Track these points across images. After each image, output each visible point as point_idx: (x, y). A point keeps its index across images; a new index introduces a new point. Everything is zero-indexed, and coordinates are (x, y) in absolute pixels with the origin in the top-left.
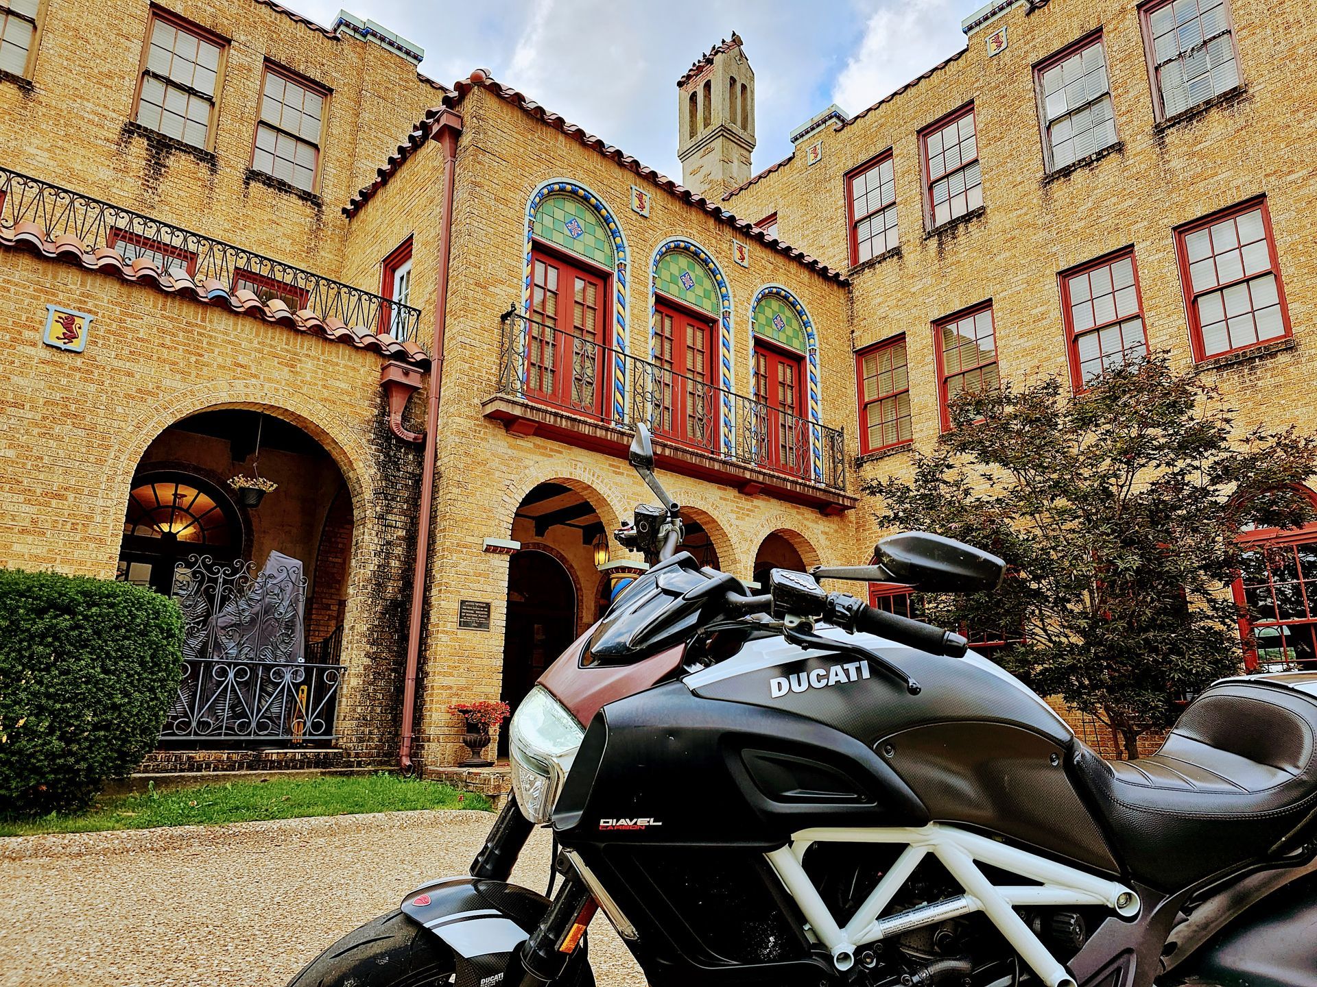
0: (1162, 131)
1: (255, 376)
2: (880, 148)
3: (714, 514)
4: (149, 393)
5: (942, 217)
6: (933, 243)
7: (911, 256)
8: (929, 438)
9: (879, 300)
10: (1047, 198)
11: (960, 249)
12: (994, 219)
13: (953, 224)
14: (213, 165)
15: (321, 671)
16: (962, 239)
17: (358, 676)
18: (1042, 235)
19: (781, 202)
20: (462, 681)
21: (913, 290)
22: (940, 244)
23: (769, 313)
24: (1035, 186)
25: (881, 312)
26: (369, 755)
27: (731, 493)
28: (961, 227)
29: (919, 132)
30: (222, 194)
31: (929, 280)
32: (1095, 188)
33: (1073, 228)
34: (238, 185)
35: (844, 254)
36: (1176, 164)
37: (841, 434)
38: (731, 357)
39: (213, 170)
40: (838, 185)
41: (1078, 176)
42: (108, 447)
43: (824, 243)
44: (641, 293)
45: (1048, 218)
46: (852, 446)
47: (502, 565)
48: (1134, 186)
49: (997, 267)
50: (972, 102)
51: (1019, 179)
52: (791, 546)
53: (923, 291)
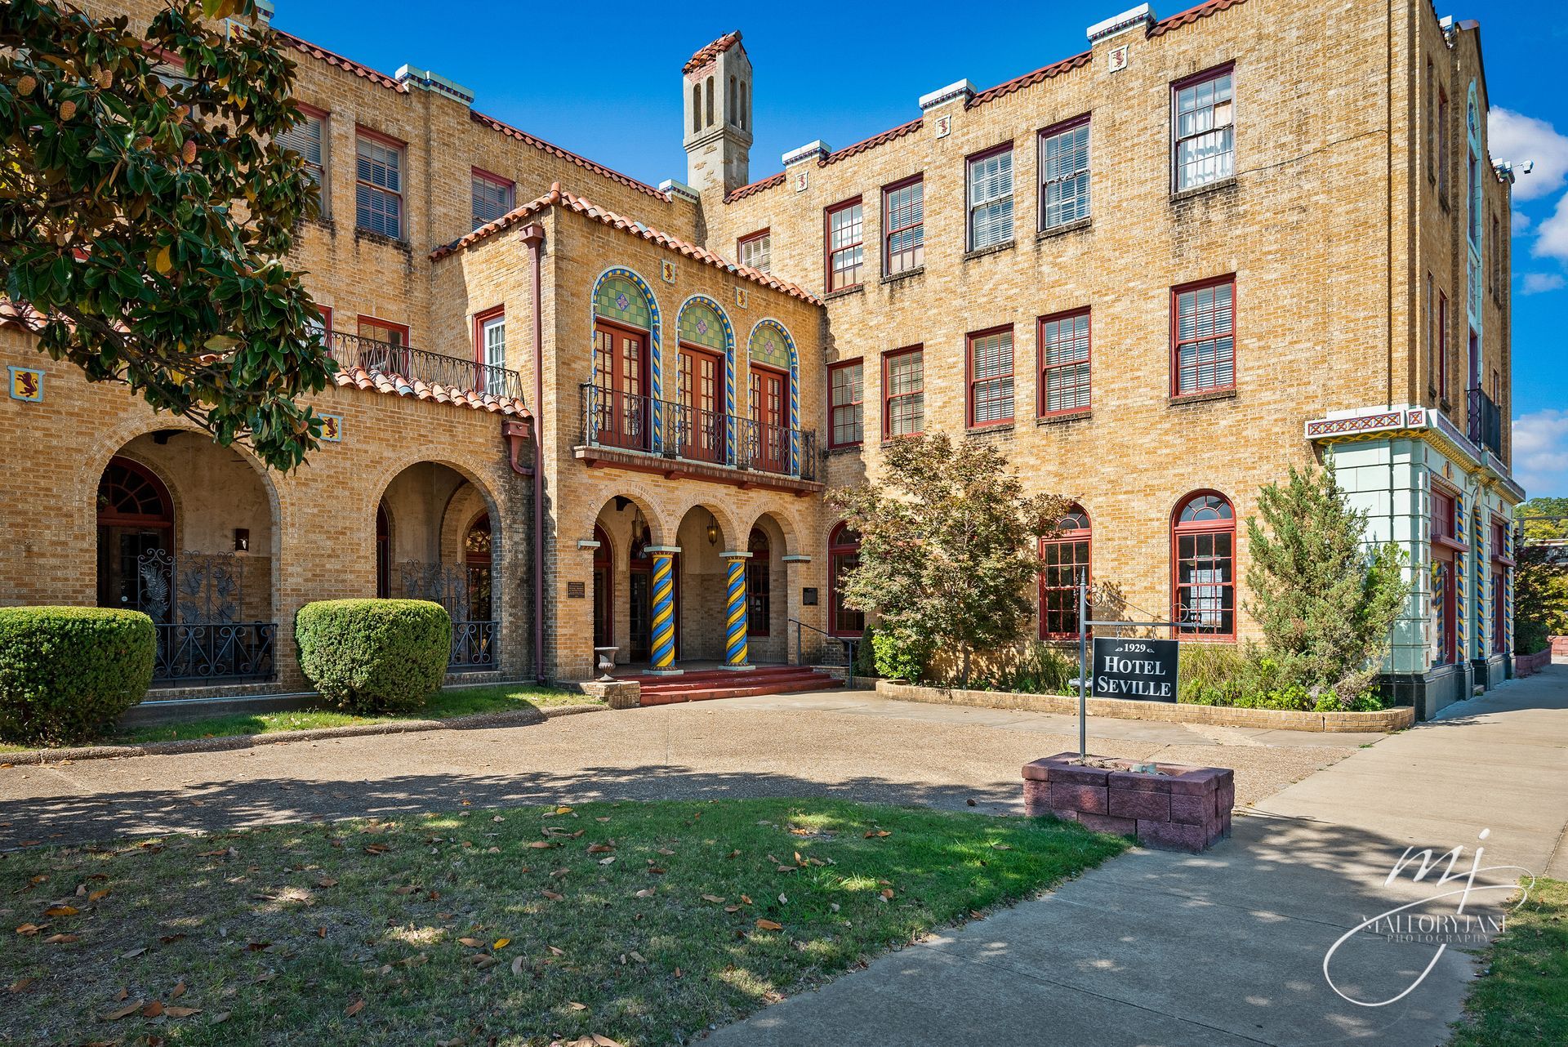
0: (1039, 240)
1: (432, 442)
2: (853, 193)
3: (722, 506)
4: (377, 462)
5: (896, 269)
6: (887, 288)
7: (872, 295)
8: (875, 444)
9: (846, 326)
10: (965, 273)
11: (906, 298)
12: (930, 280)
13: (902, 277)
14: (333, 230)
15: (484, 625)
16: (907, 291)
17: (506, 627)
18: (958, 302)
19: (774, 219)
20: (572, 631)
21: (871, 324)
22: (892, 290)
23: (762, 341)
24: (958, 260)
25: (847, 337)
26: (516, 674)
27: (733, 489)
28: (907, 281)
29: (883, 188)
30: (341, 255)
31: (881, 319)
32: (995, 273)
33: (979, 301)
34: (351, 245)
35: (822, 281)
36: (1045, 269)
37: (813, 436)
38: (734, 385)
39: (333, 234)
40: (819, 215)
41: (986, 260)
42: (362, 500)
43: (807, 266)
44: (669, 346)
45: (965, 289)
46: (822, 441)
47: (589, 556)
48: (1019, 279)
49: (929, 319)
50: (921, 174)
51: (949, 251)
52: (775, 522)
53: (878, 327)
